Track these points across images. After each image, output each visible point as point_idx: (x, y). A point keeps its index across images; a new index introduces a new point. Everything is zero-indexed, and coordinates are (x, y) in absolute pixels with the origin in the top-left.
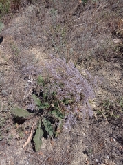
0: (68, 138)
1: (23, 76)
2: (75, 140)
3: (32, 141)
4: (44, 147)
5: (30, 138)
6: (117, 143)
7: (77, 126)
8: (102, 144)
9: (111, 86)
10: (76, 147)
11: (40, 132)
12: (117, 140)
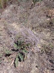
0: (29, 61)
1: (9, 36)
2: (32, 61)
3: (14, 63)
4: (19, 65)
5: (13, 62)
6: (50, 62)
7: (33, 56)
8: (43, 63)
9: (47, 38)
10: (33, 65)
11: (17, 59)
12: (50, 61)
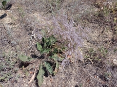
0: (63, 76)
2: (68, 76)
4: (45, 83)
5: (34, 77)
6: (100, 79)
7: (70, 67)
8: (89, 81)
9: (93, 40)
11: (42, 72)
12: (100, 77)
